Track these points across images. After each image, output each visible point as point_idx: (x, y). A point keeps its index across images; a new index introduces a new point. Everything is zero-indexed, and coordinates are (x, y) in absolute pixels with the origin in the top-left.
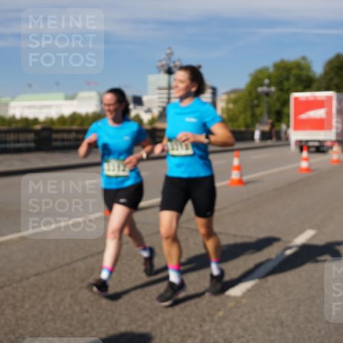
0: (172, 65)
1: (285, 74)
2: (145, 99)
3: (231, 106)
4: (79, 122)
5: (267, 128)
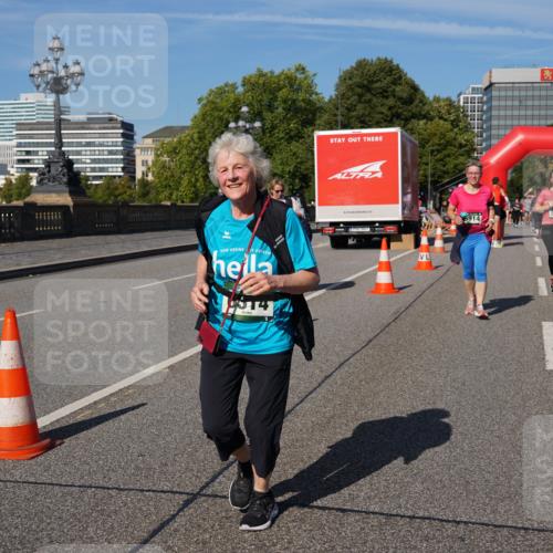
0: (63, 73)
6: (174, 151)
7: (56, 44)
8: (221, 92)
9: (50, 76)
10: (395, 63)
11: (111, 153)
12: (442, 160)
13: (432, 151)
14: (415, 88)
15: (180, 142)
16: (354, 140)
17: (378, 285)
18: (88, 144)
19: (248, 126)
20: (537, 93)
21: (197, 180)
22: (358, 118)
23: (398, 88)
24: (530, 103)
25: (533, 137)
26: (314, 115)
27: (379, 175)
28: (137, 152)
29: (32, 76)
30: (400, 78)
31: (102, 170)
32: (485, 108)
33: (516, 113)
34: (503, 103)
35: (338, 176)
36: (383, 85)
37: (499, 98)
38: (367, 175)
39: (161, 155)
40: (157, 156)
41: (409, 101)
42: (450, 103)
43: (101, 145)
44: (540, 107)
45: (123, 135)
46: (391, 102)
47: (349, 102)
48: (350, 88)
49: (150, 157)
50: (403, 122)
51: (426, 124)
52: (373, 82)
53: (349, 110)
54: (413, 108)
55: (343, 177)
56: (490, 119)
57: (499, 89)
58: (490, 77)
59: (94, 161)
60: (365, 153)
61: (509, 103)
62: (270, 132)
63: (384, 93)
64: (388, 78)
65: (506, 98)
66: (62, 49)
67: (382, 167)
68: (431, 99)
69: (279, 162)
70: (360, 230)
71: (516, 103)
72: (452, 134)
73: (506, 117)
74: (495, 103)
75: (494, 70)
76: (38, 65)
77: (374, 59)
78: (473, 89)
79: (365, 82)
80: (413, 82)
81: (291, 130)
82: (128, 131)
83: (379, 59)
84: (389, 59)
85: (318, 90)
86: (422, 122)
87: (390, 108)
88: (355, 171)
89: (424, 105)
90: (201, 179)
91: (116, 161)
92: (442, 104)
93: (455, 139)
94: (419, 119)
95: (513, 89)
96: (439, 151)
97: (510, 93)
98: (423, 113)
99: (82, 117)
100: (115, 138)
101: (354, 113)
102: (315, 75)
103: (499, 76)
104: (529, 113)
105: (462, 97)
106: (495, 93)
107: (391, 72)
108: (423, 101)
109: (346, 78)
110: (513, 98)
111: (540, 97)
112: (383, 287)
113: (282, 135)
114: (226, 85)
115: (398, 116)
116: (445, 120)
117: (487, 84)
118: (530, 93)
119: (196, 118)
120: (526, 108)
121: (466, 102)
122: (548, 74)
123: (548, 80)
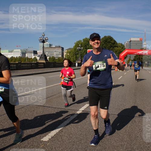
0: (45, 39)
1: (87, 43)
2: (38, 52)
3: (68, 54)
4: (14, 60)
5: (80, 62)
6: (70, 53)
7: (43, 34)
8: (79, 42)
9: (42, 40)
10: (111, 36)
11: (59, 53)
14: (115, 41)
15: (71, 51)
18: (55, 51)
19: (80, 48)
22: (104, 47)
23: (112, 41)
24: (138, 44)
25: (129, 51)
28: (64, 53)
29: (39, 40)
30: (112, 39)
31: (58, 56)
32: (130, 45)
33: (135, 46)
39: (68, 53)
40: (67, 54)
42: (122, 44)
43: (57, 51)
44: (140, 45)
45: (62, 50)
46: (110, 44)
49: (66, 54)
50: (113, 48)
52: (107, 40)
53: (102, 45)
54: (115, 45)
57: (132, 42)
59: (56, 54)
63: (109, 42)
64: (110, 39)
65: (133, 43)
66: (44, 35)
73: (133, 47)
76: (40, 38)
77: (107, 36)
78: (127, 42)
82: (63, 49)
86: (116, 48)
87: (110, 45)
91: (60, 54)
92: (120, 44)
95: (135, 42)
96: (119, 53)
99: (54, 46)
100: (60, 50)
103: (132, 39)
104: (138, 46)
106: (131, 42)
108: (117, 44)
110: (135, 43)
111: (140, 43)
114: (80, 40)
115: (112, 46)
116: (121, 47)
117: (130, 41)
118: (138, 43)
119: (74, 46)
120: (137, 45)
121: (126, 44)
122: (141, 39)
123: (141, 40)
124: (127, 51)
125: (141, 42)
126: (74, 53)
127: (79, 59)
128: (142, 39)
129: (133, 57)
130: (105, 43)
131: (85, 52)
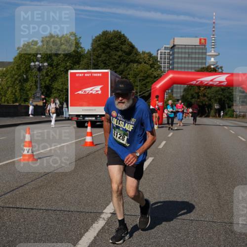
10: (122, 33)
12: (145, 84)
13: (140, 80)
14: (133, 47)
15: (7, 71)
16: (88, 75)
17: (86, 142)
19: (41, 65)
20: (197, 51)
21: (16, 91)
22: (102, 61)
23: (123, 47)
24: (194, 56)
25: (177, 76)
26: (80, 59)
27: (100, 92)
30: (125, 41)
32: (171, 57)
33: (187, 61)
34: (180, 55)
35: (80, 92)
36: (116, 44)
37: (178, 53)
38: (94, 93)
41: (129, 53)
42: (150, 55)
44: (199, 58)
46: (120, 53)
47: (98, 53)
48: (99, 46)
50: (126, 64)
51: (137, 66)
52: (111, 43)
53: (97, 57)
54: (131, 57)
55: (82, 93)
56: (173, 63)
57: (178, 48)
58: (174, 41)
60: (93, 81)
61: (183, 56)
62: (56, 67)
63: (116, 49)
64: (119, 41)
65: (182, 53)
67: (101, 89)
68: (141, 53)
69: (61, 83)
70: (90, 118)
71: (187, 56)
72: (151, 71)
73: (181, 63)
74: (176, 55)
75: (176, 38)
77: (112, 31)
78: (165, 48)
79: (107, 43)
80: (132, 43)
81: (67, 67)
83: (114, 31)
84: (119, 31)
85: (82, 46)
86: (135, 65)
87: (120, 57)
88: (88, 90)
89: (137, 55)
90: (18, 91)
92: (146, 55)
93: (152, 74)
94: (134, 63)
95: (185, 48)
96: (143, 80)
97: (183, 50)
98: (136, 60)
101: (100, 59)
102: (80, 38)
103: (179, 41)
104: (193, 61)
105: (159, 51)
106: (176, 50)
107: (120, 38)
108: (137, 53)
109: (97, 40)
110: (185, 53)
111: (199, 53)
112: (88, 143)
113: (62, 69)
115: (124, 61)
116: (147, 64)
117: (172, 45)
118: (194, 51)
119: (16, 58)
120: (192, 58)
121: (161, 54)
122: (203, 41)
123: (203, 44)
124: (171, 76)
125: (202, 49)
126: (16, 76)
127: (38, 95)
128: (205, 40)
129: (178, 91)
130: (104, 50)
131: (47, 75)
